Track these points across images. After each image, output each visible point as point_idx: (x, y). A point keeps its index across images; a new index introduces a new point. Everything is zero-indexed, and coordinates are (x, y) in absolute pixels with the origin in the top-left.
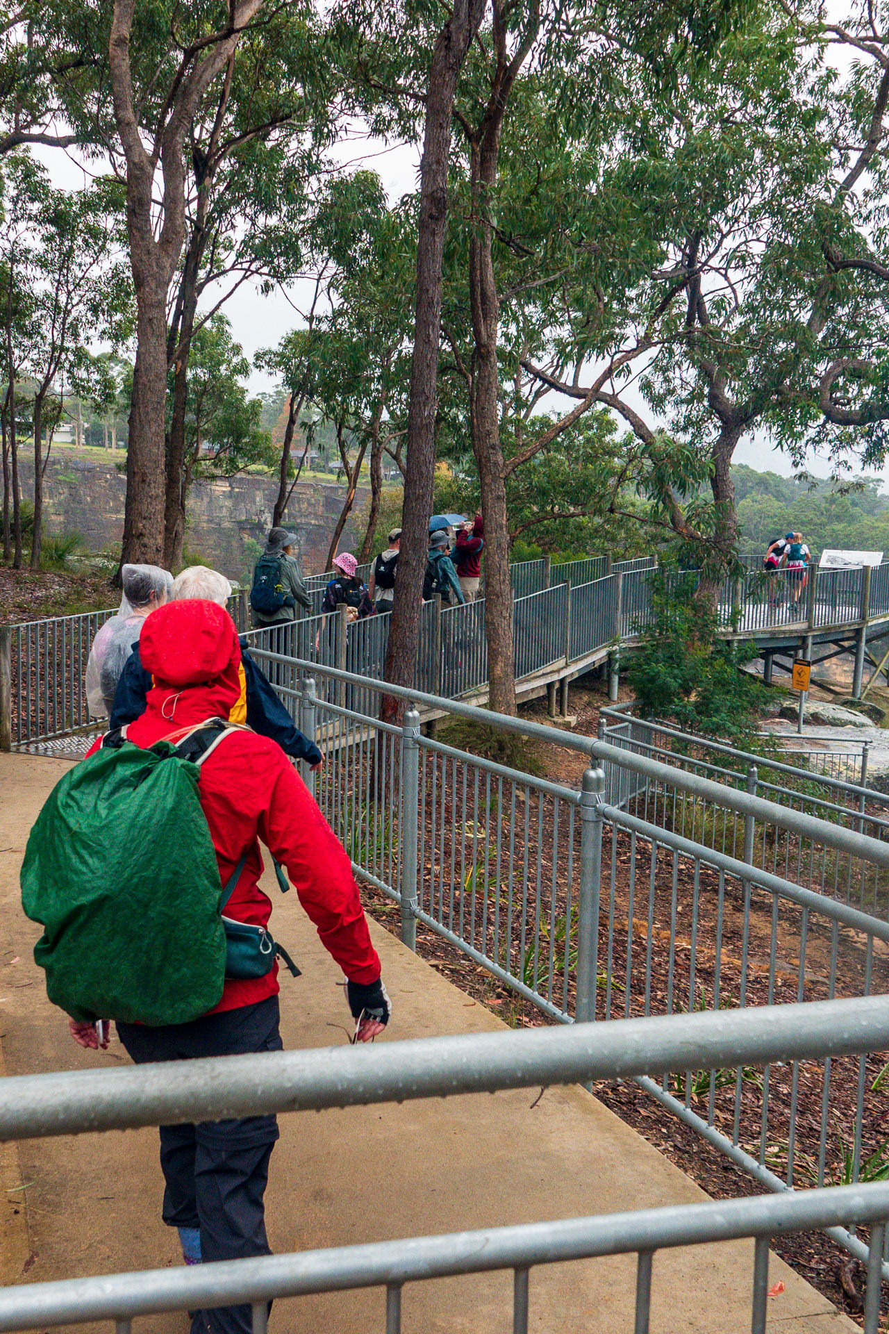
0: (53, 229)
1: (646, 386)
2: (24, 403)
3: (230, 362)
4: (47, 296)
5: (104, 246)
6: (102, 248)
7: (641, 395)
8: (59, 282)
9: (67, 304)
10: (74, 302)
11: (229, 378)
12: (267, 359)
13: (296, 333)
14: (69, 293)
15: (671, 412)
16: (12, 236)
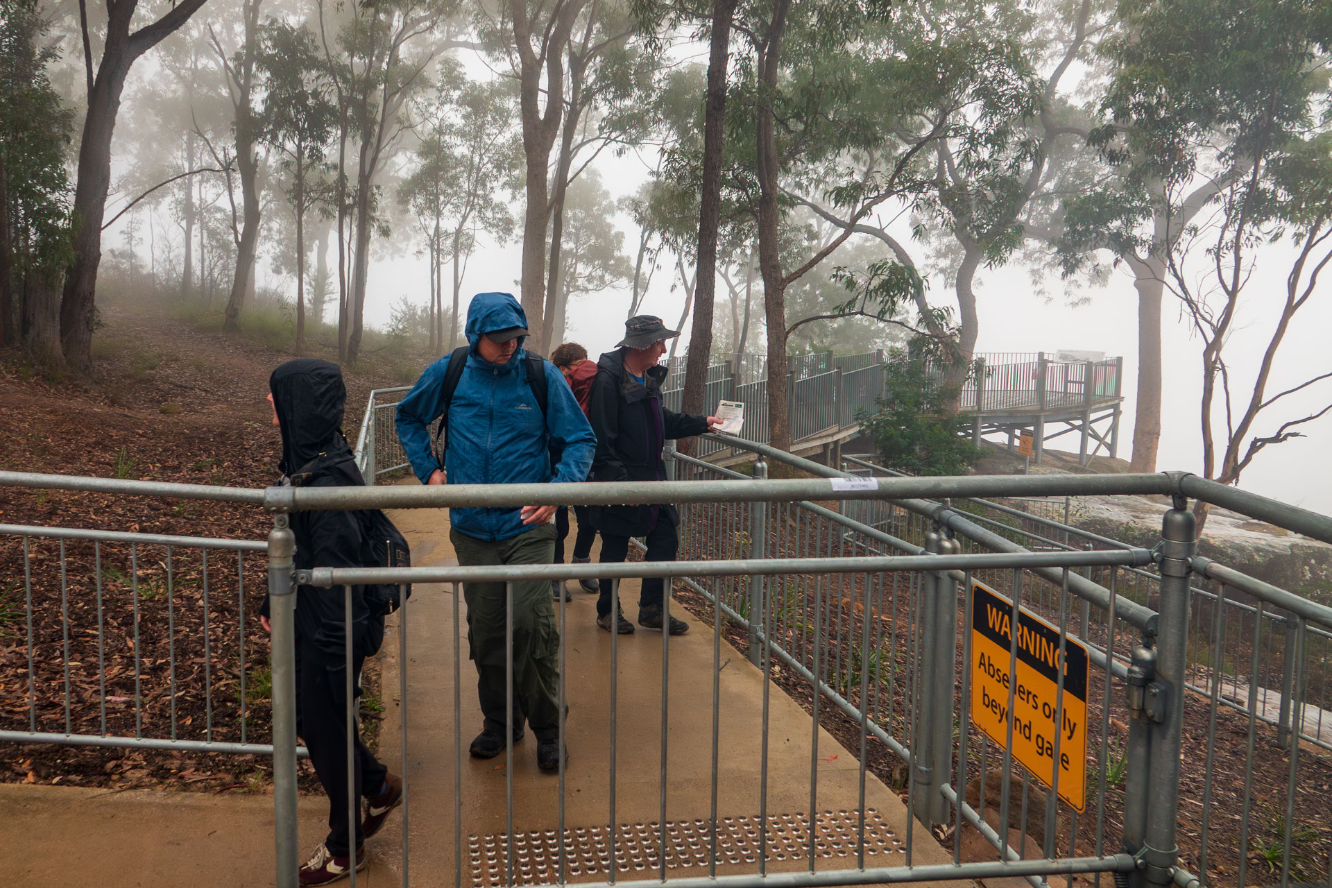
1: (913, 222)
2: (448, 235)
3: (600, 204)
5: (506, 121)
7: (908, 226)
8: (474, 147)
9: (479, 163)
10: (485, 161)
11: (600, 216)
12: (626, 203)
14: (481, 155)
15: (934, 242)
16: (440, 115)
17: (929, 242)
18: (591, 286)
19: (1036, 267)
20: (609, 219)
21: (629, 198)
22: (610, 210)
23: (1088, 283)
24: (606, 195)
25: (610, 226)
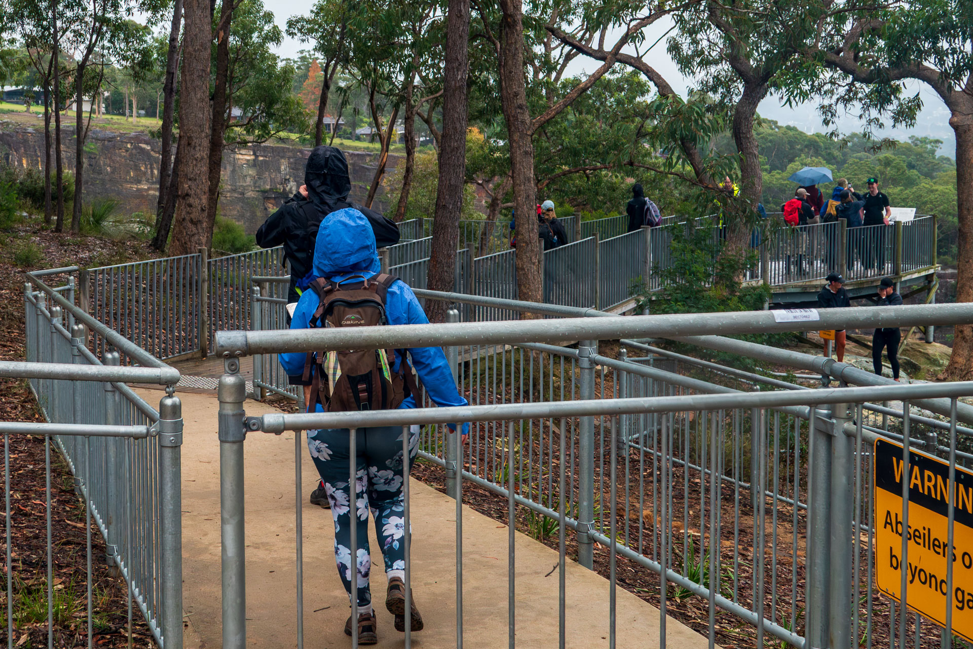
3: (262, 30)
11: (261, 45)
12: (299, 25)
17: (694, 73)
18: (251, 138)
19: (826, 102)
20: (272, 48)
21: (302, 19)
22: (275, 36)
23: (892, 122)
24: (269, 17)
25: (274, 58)
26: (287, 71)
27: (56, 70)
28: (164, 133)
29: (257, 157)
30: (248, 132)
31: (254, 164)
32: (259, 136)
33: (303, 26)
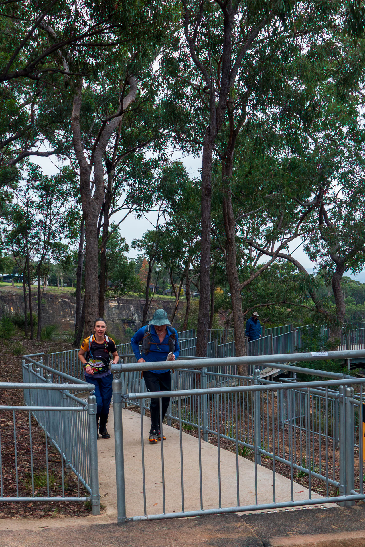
0: (44, 192)
1: (307, 249)
3: (120, 246)
4: (41, 220)
5: (66, 198)
6: (65, 200)
7: (305, 253)
9: (50, 224)
10: (53, 223)
11: (120, 253)
12: (137, 243)
13: (150, 232)
15: (319, 259)
18: (116, 295)
26: (132, 264)
27: (28, 266)
28: (77, 294)
29: (119, 304)
30: (115, 292)
31: (118, 307)
32: (120, 294)
33: (139, 244)
